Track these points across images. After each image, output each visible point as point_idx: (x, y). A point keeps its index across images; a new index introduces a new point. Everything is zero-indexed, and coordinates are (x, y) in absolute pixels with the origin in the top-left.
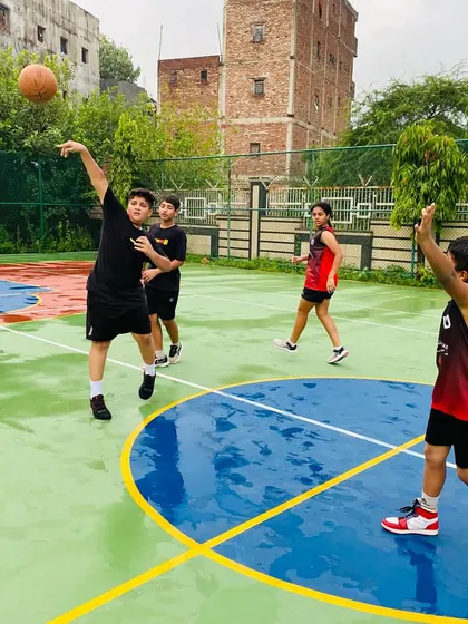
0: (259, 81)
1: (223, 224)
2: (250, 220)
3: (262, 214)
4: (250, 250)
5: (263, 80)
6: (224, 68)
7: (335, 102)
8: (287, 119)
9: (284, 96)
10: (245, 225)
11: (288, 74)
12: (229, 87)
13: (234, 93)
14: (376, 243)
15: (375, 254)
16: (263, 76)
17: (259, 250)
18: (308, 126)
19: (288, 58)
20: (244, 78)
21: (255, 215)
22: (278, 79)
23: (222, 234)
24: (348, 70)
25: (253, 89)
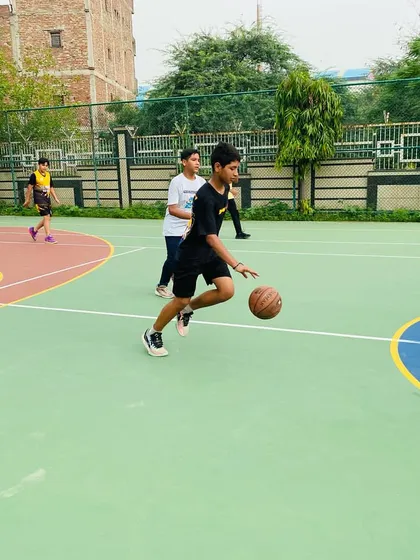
0: (56, 34)
1: (86, 175)
2: (118, 170)
3: (129, 163)
4: (120, 199)
5: (59, 32)
6: (16, 19)
7: (123, 56)
8: (88, 72)
9: (84, 48)
10: (113, 175)
11: (84, 28)
12: (23, 37)
13: (29, 44)
14: (254, 184)
15: (254, 194)
16: (59, 28)
17: (130, 199)
18: (106, 79)
19: (82, 12)
20: (39, 29)
21: (123, 164)
22: (75, 31)
23: (85, 185)
24: (128, 26)
25: (50, 40)
